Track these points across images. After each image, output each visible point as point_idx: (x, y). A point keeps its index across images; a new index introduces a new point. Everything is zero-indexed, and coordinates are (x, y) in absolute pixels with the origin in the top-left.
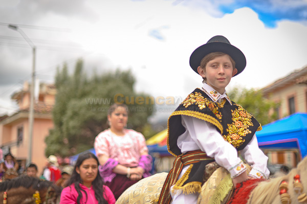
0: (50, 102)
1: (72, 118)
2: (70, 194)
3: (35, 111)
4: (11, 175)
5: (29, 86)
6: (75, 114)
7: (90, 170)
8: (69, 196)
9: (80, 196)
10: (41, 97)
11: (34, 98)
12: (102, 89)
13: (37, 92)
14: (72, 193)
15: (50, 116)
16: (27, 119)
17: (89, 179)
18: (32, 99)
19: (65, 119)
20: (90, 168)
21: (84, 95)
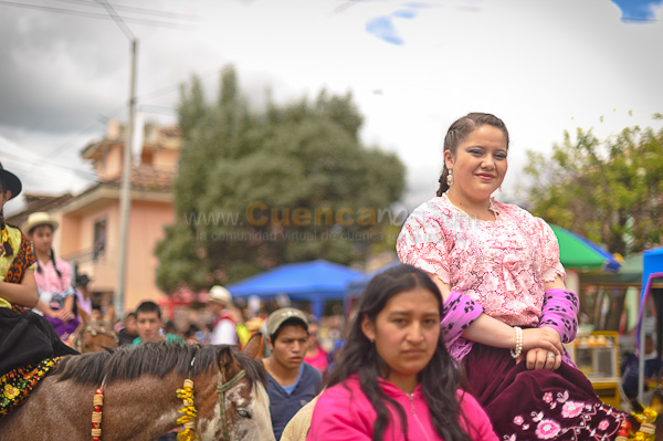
0: (166, 165)
1: (219, 202)
2: (350, 410)
3: (134, 186)
4: (99, 333)
5: (122, 128)
6: (227, 193)
7: (415, 331)
8: (346, 415)
9: (384, 420)
10: (147, 156)
11: (132, 158)
12: (288, 137)
13: (137, 143)
14: (355, 409)
15: (168, 197)
16: (115, 202)
17: (410, 365)
18: (127, 158)
19: (202, 203)
20: (416, 325)
21: (245, 150)
